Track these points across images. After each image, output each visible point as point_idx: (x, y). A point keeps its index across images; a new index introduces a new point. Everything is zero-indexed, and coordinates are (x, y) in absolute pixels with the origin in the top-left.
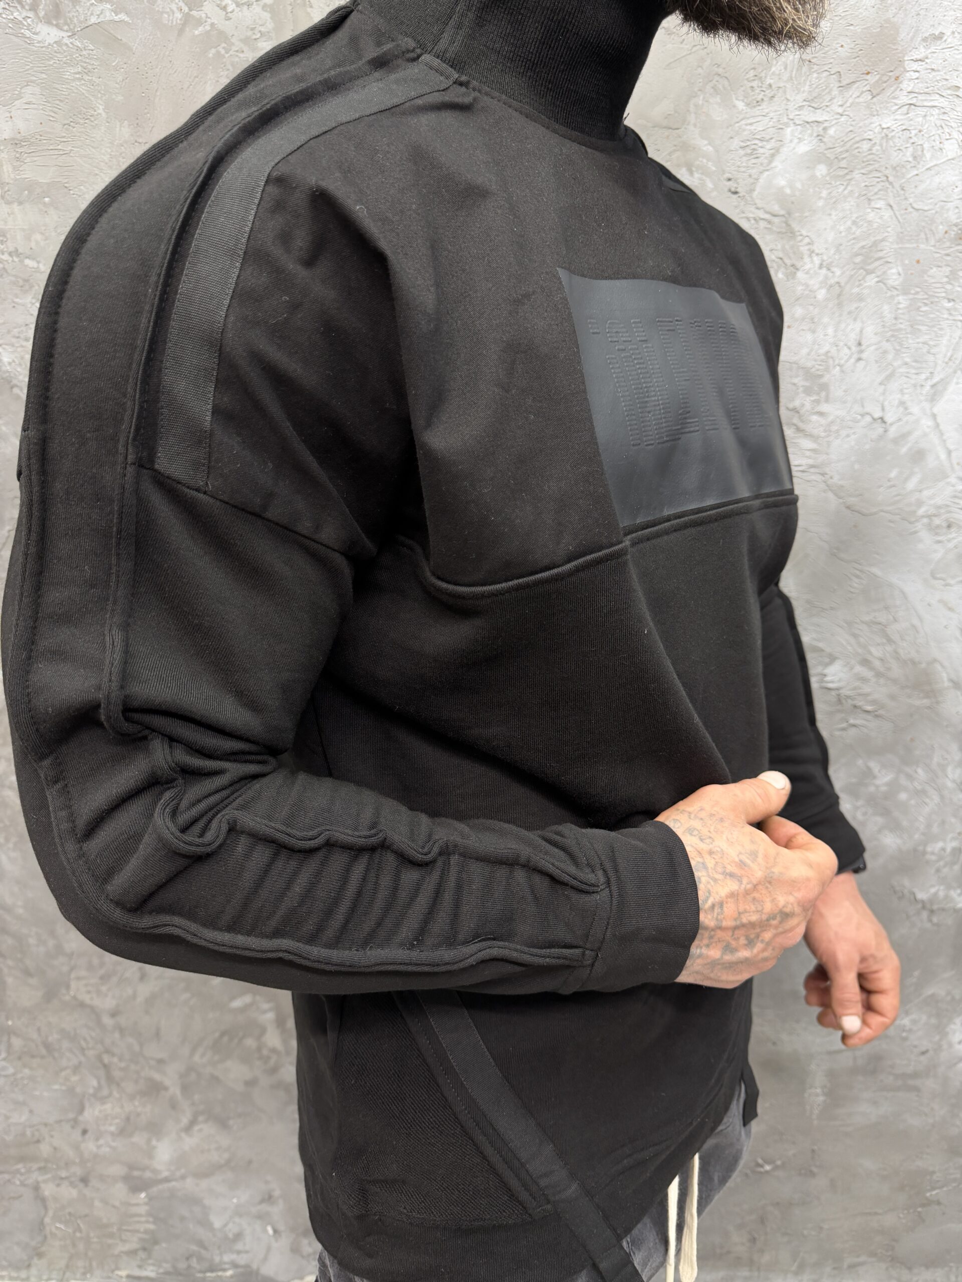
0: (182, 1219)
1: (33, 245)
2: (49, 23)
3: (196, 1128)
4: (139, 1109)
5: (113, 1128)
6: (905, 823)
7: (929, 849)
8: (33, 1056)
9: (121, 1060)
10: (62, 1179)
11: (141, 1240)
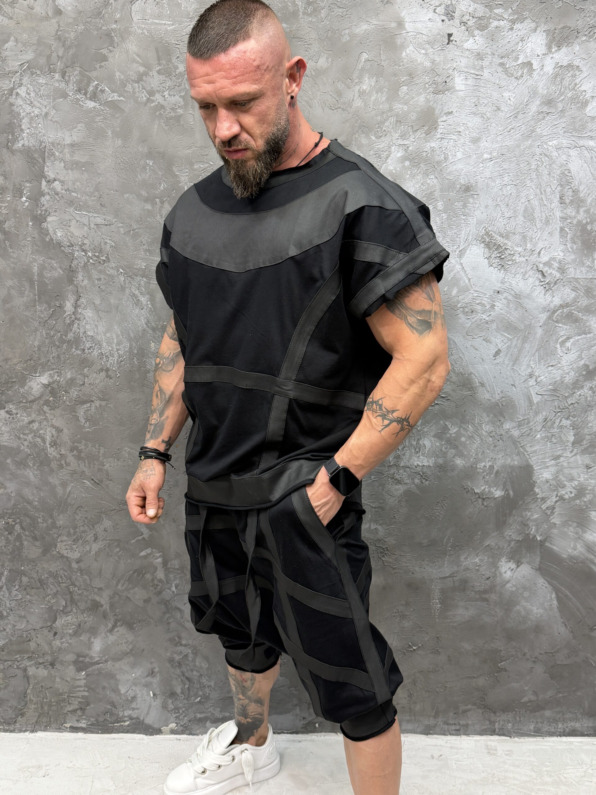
0: (104, 688)
1: (76, 187)
2: (91, 100)
3: (116, 630)
4: (86, 619)
5: (71, 631)
6: (465, 453)
7: (478, 467)
8: (33, 588)
9: (79, 589)
10: (40, 664)
11: (79, 702)
